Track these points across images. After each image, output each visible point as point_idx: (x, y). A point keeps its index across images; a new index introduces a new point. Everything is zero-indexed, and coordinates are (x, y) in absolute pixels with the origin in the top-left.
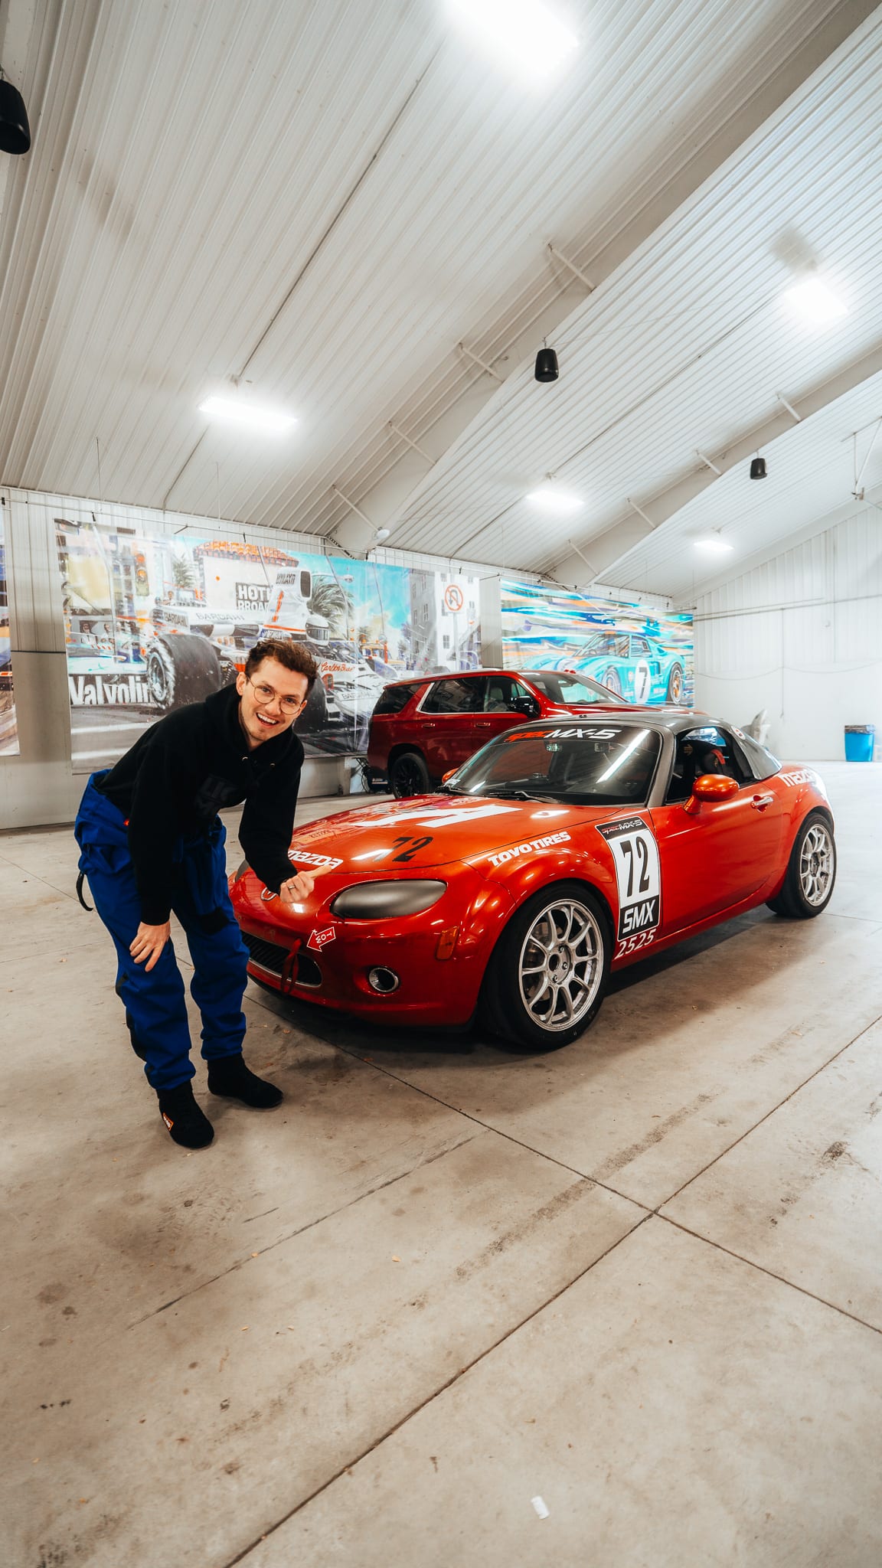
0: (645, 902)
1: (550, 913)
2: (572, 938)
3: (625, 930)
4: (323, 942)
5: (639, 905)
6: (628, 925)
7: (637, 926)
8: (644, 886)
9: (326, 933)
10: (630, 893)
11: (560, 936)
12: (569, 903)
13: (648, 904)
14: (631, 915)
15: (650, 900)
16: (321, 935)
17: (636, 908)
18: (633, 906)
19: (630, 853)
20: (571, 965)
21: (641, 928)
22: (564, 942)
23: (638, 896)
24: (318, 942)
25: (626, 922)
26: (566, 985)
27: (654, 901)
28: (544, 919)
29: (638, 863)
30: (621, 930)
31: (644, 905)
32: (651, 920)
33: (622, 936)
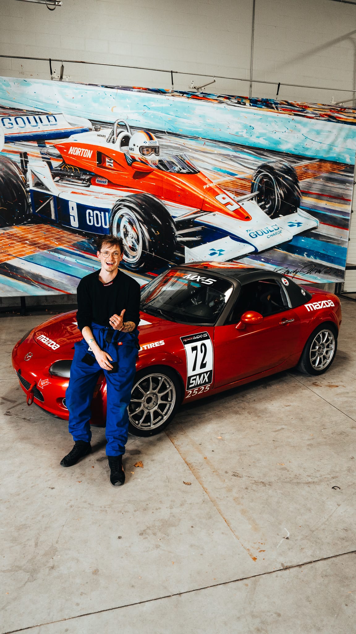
0: (204, 373)
1: (151, 378)
2: (160, 392)
3: (190, 386)
4: (44, 385)
5: (200, 375)
6: (193, 383)
7: (198, 384)
8: (203, 366)
9: (45, 381)
10: (194, 369)
11: (154, 389)
12: (162, 376)
13: (205, 374)
14: (195, 379)
15: (207, 372)
16: (43, 382)
17: (198, 376)
18: (196, 375)
19: (196, 351)
20: (157, 403)
21: (200, 385)
22: (156, 392)
23: (198, 370)
24: (42, 385)
25: (191, 382)
26: (152, 411)
27: (209, 373)
28: (148, 380)
29: (200, 356)
30: (188, 386)
31: (203, 375)
32: (207, 381)
33: (189, 388)
